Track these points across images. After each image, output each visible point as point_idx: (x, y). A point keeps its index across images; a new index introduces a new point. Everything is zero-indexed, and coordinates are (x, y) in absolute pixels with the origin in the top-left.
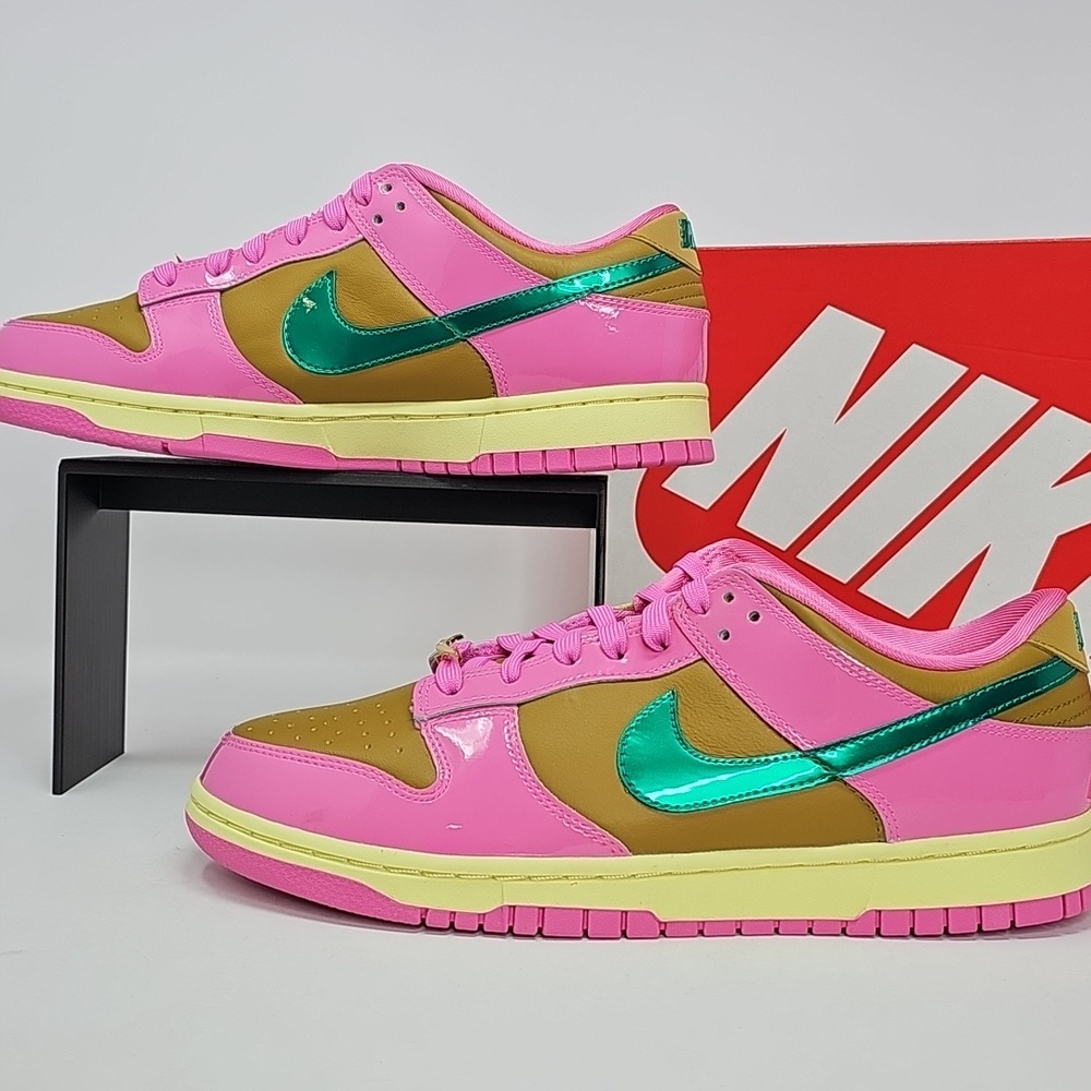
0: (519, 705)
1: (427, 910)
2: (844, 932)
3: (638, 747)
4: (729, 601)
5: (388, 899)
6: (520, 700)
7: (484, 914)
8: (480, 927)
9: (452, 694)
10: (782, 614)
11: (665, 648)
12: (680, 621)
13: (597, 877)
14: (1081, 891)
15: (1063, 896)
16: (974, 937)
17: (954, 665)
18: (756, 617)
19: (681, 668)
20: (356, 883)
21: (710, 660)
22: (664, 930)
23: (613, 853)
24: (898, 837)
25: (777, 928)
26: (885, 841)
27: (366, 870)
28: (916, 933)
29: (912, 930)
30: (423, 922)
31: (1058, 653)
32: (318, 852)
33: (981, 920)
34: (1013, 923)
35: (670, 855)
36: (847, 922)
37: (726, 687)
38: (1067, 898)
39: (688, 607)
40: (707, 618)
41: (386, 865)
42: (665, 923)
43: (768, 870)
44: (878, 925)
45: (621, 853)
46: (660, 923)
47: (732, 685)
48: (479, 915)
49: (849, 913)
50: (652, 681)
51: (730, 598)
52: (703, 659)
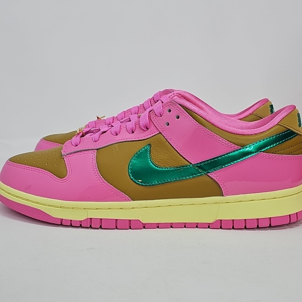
0: (97, 150)
1: (63, 219)
2: (209, 227)
3: (135, 164)
4: (170, 112)
5: (50, 216)
6: (98, 147)
7: (82, 221)
8: (80, 225)
9: (77, 146)
10: (187, 116)
11: (148, 129)
12: (153, 119)
13: (120, 208)
14: (297, 213)
15: (290, 215)
16: (255, 229)
17: (250, 133)
18: (178, 118)
19: (153, 136)
20: (39, 210)
21: (162, 133)
22: (144, 226)
23: (126, 200)
24: (227, 195)
25: (185, 225)
26: (223, 196)
27: (42, 206)
28: (235, 228)
29: (233, 227)
30: (61, 223)
31: (289, 128)
32: (28, 200)
33: (258, 224)
34: (270, 224)
35: (146, 201)
36: (210, 223)
37: (167, 142)
38: (291, 216)
39: (156, 115)
40: (162, 119)
41: (49, 204)
42: (145, 224)
43: (182, 206)
44: (220, 225)
45: (128, 200)
46: (142, 223)
47: (169, 142)
48: (80, 221)
49: (211, 221)
50: (142, 141)
51: (170, 111)
52: (160, 133)
